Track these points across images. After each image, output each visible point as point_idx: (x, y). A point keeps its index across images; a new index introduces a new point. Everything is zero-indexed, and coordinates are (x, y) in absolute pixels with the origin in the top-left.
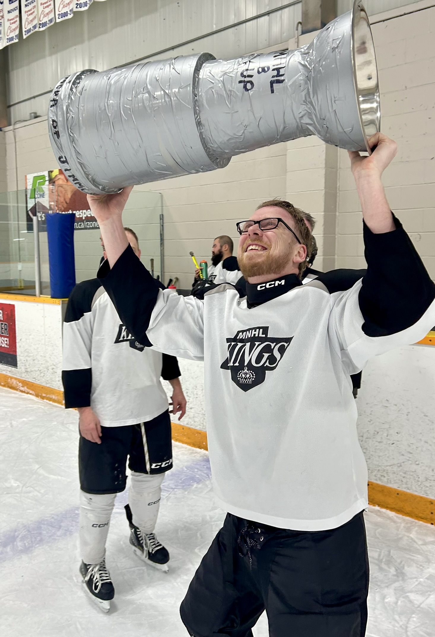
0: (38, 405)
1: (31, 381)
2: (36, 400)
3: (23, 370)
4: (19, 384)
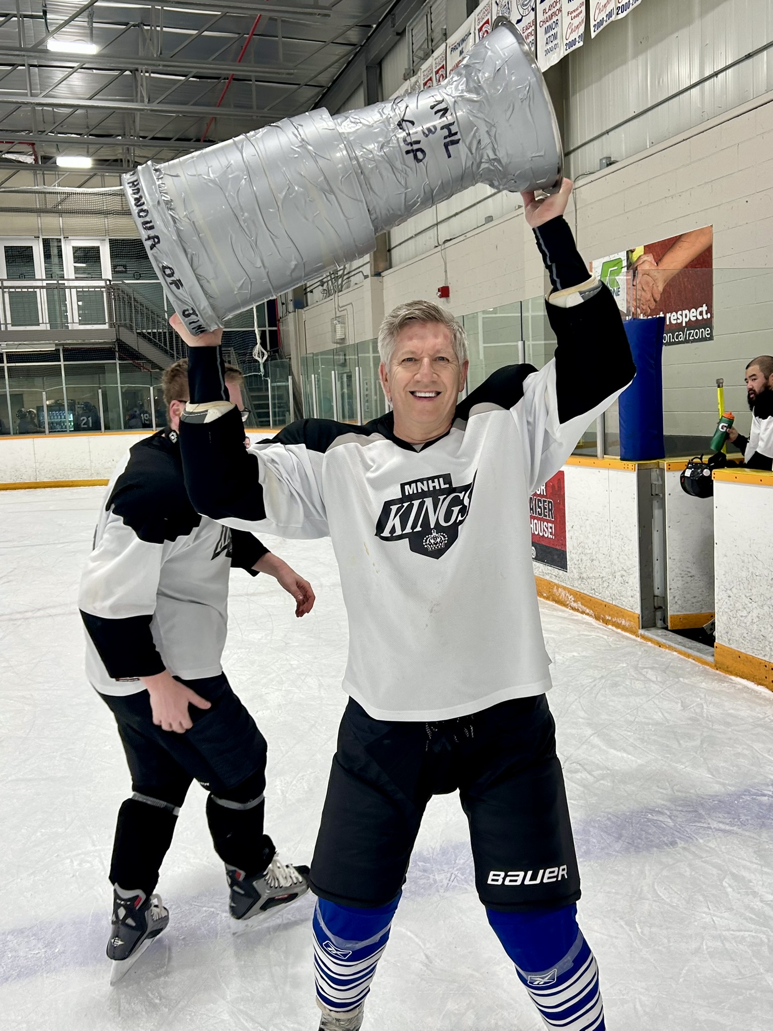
0: (598, 632)
1: (588, 594)
2: (594, 624)
3: (576, 576)
4: (570, 598)
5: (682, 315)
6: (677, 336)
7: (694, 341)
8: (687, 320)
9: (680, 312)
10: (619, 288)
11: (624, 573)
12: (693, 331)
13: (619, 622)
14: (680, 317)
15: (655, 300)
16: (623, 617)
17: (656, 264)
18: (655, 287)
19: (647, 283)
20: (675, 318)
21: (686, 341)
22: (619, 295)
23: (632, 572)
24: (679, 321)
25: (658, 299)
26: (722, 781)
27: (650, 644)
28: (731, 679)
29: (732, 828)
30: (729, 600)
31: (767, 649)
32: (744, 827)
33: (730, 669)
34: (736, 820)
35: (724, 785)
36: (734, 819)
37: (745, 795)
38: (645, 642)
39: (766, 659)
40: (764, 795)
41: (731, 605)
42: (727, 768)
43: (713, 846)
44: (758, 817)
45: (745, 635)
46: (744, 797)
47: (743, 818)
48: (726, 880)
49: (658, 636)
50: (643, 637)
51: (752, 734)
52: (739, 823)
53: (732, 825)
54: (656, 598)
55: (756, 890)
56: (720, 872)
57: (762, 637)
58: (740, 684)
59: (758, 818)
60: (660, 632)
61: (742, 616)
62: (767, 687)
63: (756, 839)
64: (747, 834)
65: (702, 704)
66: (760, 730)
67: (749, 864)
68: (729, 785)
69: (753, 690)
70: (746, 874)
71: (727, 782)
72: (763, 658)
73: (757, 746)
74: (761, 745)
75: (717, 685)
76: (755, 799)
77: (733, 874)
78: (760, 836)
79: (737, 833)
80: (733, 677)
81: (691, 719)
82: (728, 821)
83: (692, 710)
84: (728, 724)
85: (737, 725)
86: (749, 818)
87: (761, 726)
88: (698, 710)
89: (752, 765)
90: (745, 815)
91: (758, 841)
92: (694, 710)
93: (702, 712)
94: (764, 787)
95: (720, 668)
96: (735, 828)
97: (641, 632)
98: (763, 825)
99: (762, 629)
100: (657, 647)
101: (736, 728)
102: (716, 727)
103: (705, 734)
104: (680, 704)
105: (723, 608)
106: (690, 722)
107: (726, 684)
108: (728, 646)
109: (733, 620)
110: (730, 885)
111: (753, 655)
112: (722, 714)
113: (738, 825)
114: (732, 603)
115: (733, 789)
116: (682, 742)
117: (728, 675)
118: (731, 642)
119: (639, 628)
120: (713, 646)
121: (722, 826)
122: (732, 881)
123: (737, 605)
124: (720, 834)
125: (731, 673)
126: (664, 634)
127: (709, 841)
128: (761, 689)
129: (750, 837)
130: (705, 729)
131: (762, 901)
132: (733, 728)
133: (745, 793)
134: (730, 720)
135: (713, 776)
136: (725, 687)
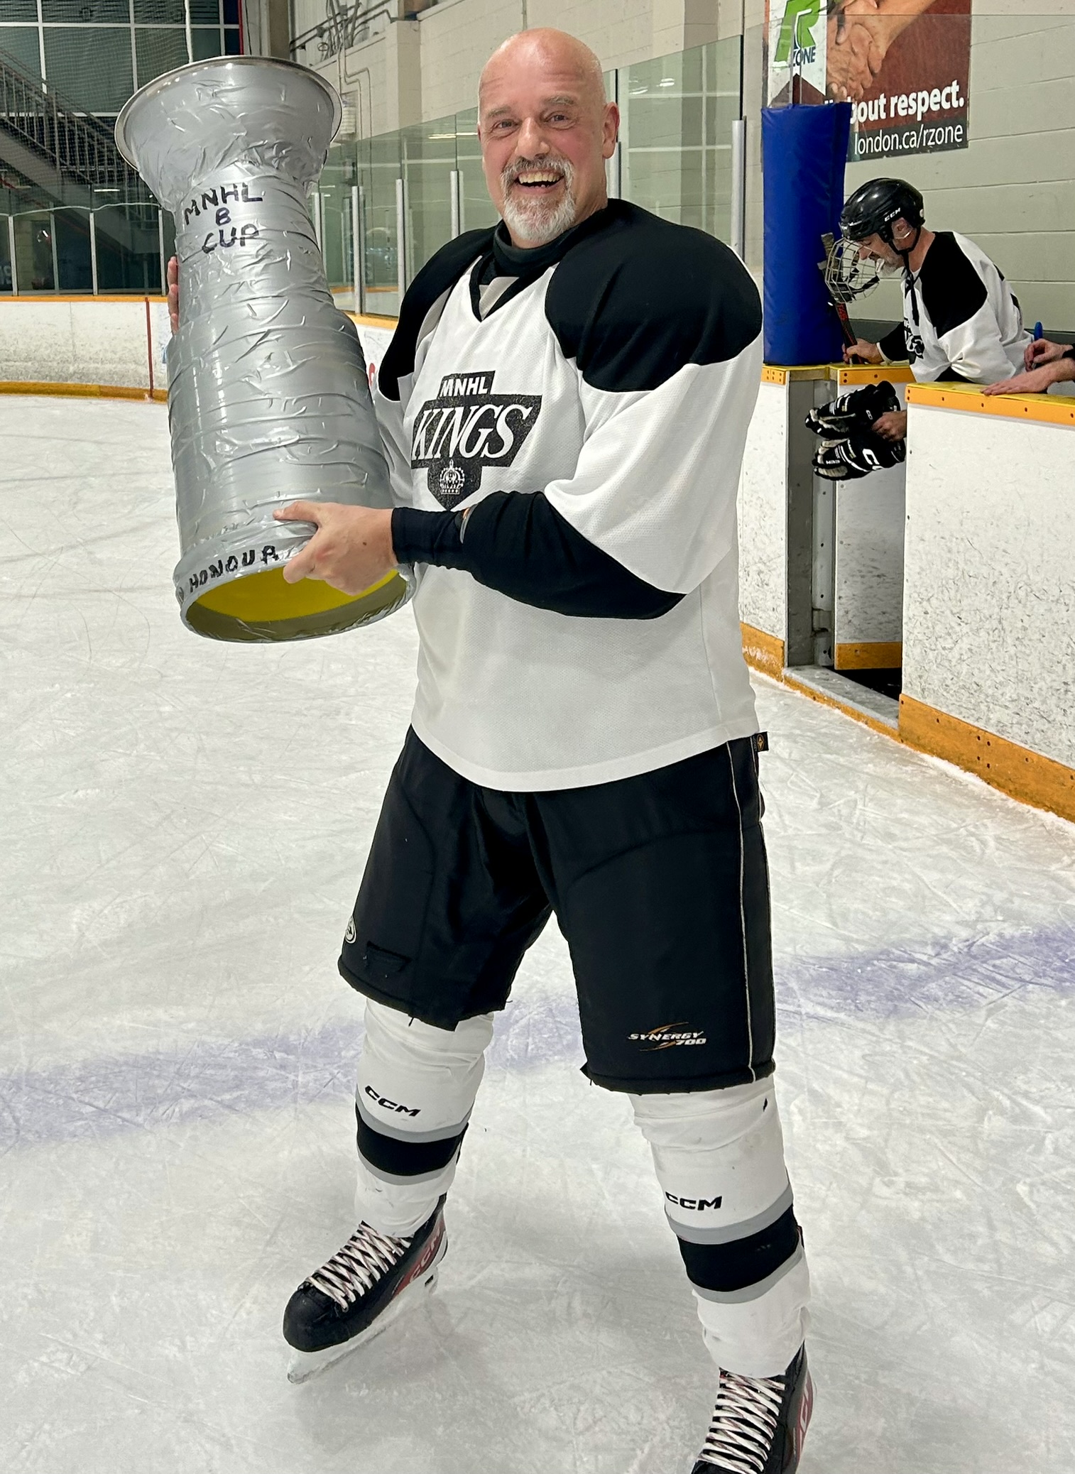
5: (916, 100)
6: (908, 138)
7: (936, 148)
8: (925, 109)
9: (913, 95)
10: (814, 48)
11: (762, 567)
12: (933, 130)
13: (752, 654)
14: (913, 104)
15: (872, 73)
16: (758, 645)
17: (876, 6)
18: (873, 49)
19: (861, 40)
20: (905, 105)
21: (922, 149)
22: (813, 61)
23: (774, 566)
24: (911, 112)
25: (877, 71)
26: (846, 933)
27: (798, 693)
28: (922, 760)
29: (835, 1015)
30: (925, 618)
31: (983, 707)
32: (860, 1014)
33: (922, 742)
34: (849, 1001)
35: (847, 940)
36: (845, 999)
37: (878, 960)
38: (791, 690)
39: (980, 725)
40: (912, 961)
41: (928, 628)
42: (863, 913)
43: (793, 1044)
44: (890, 997)
45: (949, 682)
46: (875, 962)
47: (863, 998)
48: (797, 1102)
49: (813, 680)
50: (788, 681)
51: (929, 856)
52: (853, 1007)
53: (838, 1009)
54: (816, 613)
55: (844, 1119)
56: (792, 1088)
57: (975, 686)
58: (935, 768)
59: (888, 1000)
60: (818, 673)
61: (944, 648)
62: (980, 775)
63: (873, 1035)
64: (861, 1025)
65: (856, 801)
66: (944, 849)
67: (845, 1076)
68: (857, 941)
69: (955, 781)
70: (832, 1091)
71: (855, 936)
72: (976, 724)
73: (931, 877)
74: (936, 876)
75: (894, 769)
76: (895, 967)
77: (813, 1093)
78: (881, 1030)
79: (843, 1024)
80: (926, 757)
81: (827, 826)
82: (833, 1002)
83: (835, 810)
84: (890, 837)
85: (906, 839)
86: (873, 998)
87: (948, 842)
88: (845, 812)
89: (909, 909)
90: (868, 994)
91: (874, 1039)
92: (839, 811)
93: (851, 815)
94: (917, 948)
95: (907, 739)
96: (842, 1016)
97: (786, 672)
98: (895, 1010)
99: (976, 672)
100: (809, 699)
101: (904, 844)
102: (868, 840)
103: (843, 853)
104: (816, 800)
105: (916, 632)
106: (824, 831)
107: (909, 768)
108: (921, 700)
109: (931, 655)
110: (801, 1112)
111: (960, 717)
112: (886, 819)
113: (850, 1010)
114: (930, 625)
115: (861, 948)
116: (798, 864)
117: (918, 752)
118: (926, 693)
119: (783, 665)
120: (897, 699)
121: (821, 1011)
122: (807, 1104)
123: (937, 628)
124: (814, 1024)
125: (924, 748)
126: (824, 676)
127: (790, 1035)
128: (969, 778)
129: (864, 1031)
130: (848, 845)
131: (847, 1139)
132: (896, 844)
133: (881, 957)
134: (896, 830)
135: (835, 924)
136: (906, 772)
